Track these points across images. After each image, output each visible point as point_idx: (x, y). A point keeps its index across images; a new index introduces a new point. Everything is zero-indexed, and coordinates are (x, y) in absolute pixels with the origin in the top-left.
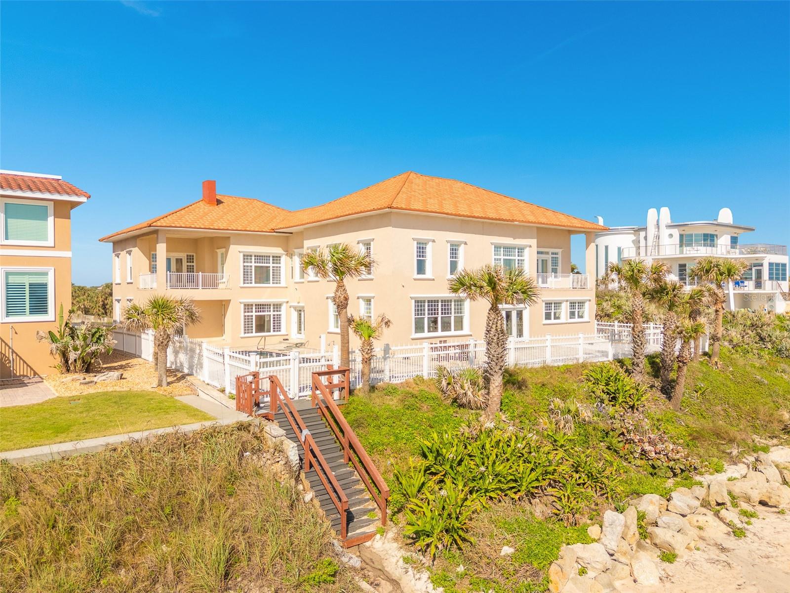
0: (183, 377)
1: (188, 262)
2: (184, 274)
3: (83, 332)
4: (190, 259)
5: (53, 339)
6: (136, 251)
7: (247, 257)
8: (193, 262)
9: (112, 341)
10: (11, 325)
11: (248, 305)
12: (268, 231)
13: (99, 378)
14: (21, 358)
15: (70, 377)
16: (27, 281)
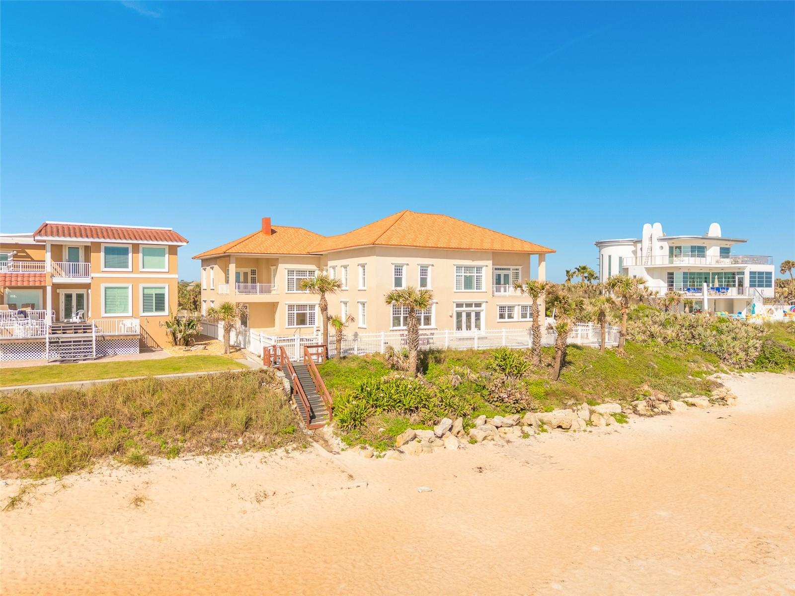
0: (240, 350)
1: (251, 275)
2: (249, 284)
3: (184, 322)
4: (253, 272)
5: (169, 326)
6: (216, 267)
7: (291, 272)
8: (255, 275)
9: (200, 328)
10: (146, 317)
11: (291, 306)
12: (305, 253)
13: (192, 348)
14: (150, 337)
15: (177, 348)
16: (154, 292)
